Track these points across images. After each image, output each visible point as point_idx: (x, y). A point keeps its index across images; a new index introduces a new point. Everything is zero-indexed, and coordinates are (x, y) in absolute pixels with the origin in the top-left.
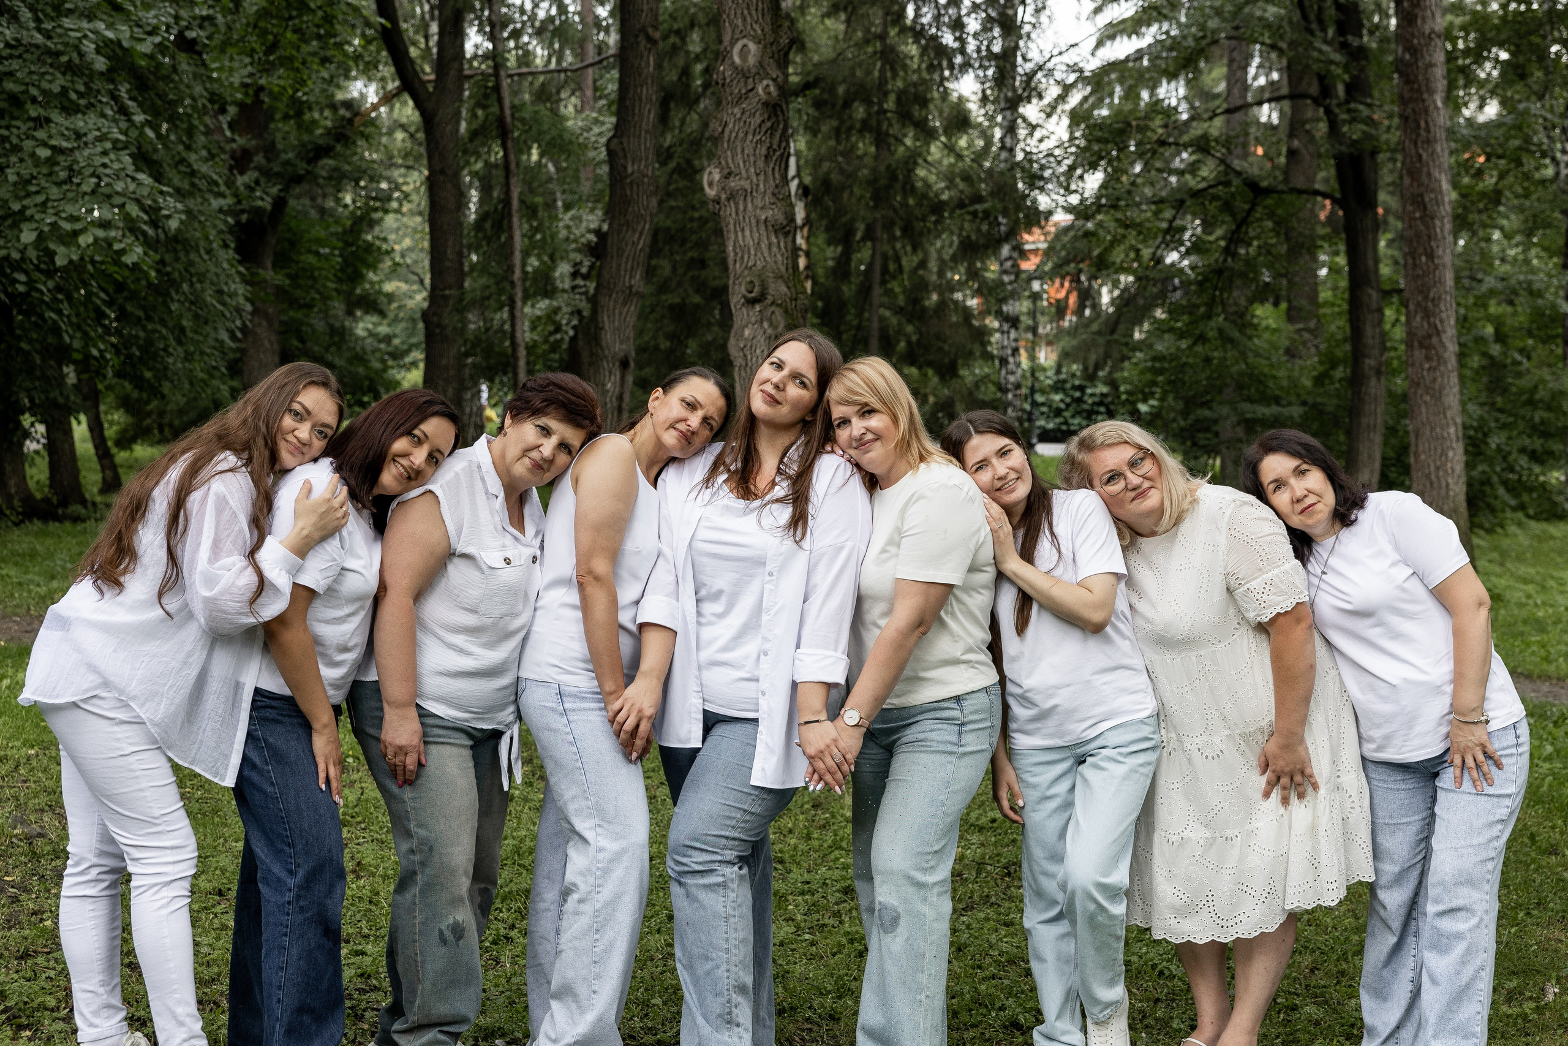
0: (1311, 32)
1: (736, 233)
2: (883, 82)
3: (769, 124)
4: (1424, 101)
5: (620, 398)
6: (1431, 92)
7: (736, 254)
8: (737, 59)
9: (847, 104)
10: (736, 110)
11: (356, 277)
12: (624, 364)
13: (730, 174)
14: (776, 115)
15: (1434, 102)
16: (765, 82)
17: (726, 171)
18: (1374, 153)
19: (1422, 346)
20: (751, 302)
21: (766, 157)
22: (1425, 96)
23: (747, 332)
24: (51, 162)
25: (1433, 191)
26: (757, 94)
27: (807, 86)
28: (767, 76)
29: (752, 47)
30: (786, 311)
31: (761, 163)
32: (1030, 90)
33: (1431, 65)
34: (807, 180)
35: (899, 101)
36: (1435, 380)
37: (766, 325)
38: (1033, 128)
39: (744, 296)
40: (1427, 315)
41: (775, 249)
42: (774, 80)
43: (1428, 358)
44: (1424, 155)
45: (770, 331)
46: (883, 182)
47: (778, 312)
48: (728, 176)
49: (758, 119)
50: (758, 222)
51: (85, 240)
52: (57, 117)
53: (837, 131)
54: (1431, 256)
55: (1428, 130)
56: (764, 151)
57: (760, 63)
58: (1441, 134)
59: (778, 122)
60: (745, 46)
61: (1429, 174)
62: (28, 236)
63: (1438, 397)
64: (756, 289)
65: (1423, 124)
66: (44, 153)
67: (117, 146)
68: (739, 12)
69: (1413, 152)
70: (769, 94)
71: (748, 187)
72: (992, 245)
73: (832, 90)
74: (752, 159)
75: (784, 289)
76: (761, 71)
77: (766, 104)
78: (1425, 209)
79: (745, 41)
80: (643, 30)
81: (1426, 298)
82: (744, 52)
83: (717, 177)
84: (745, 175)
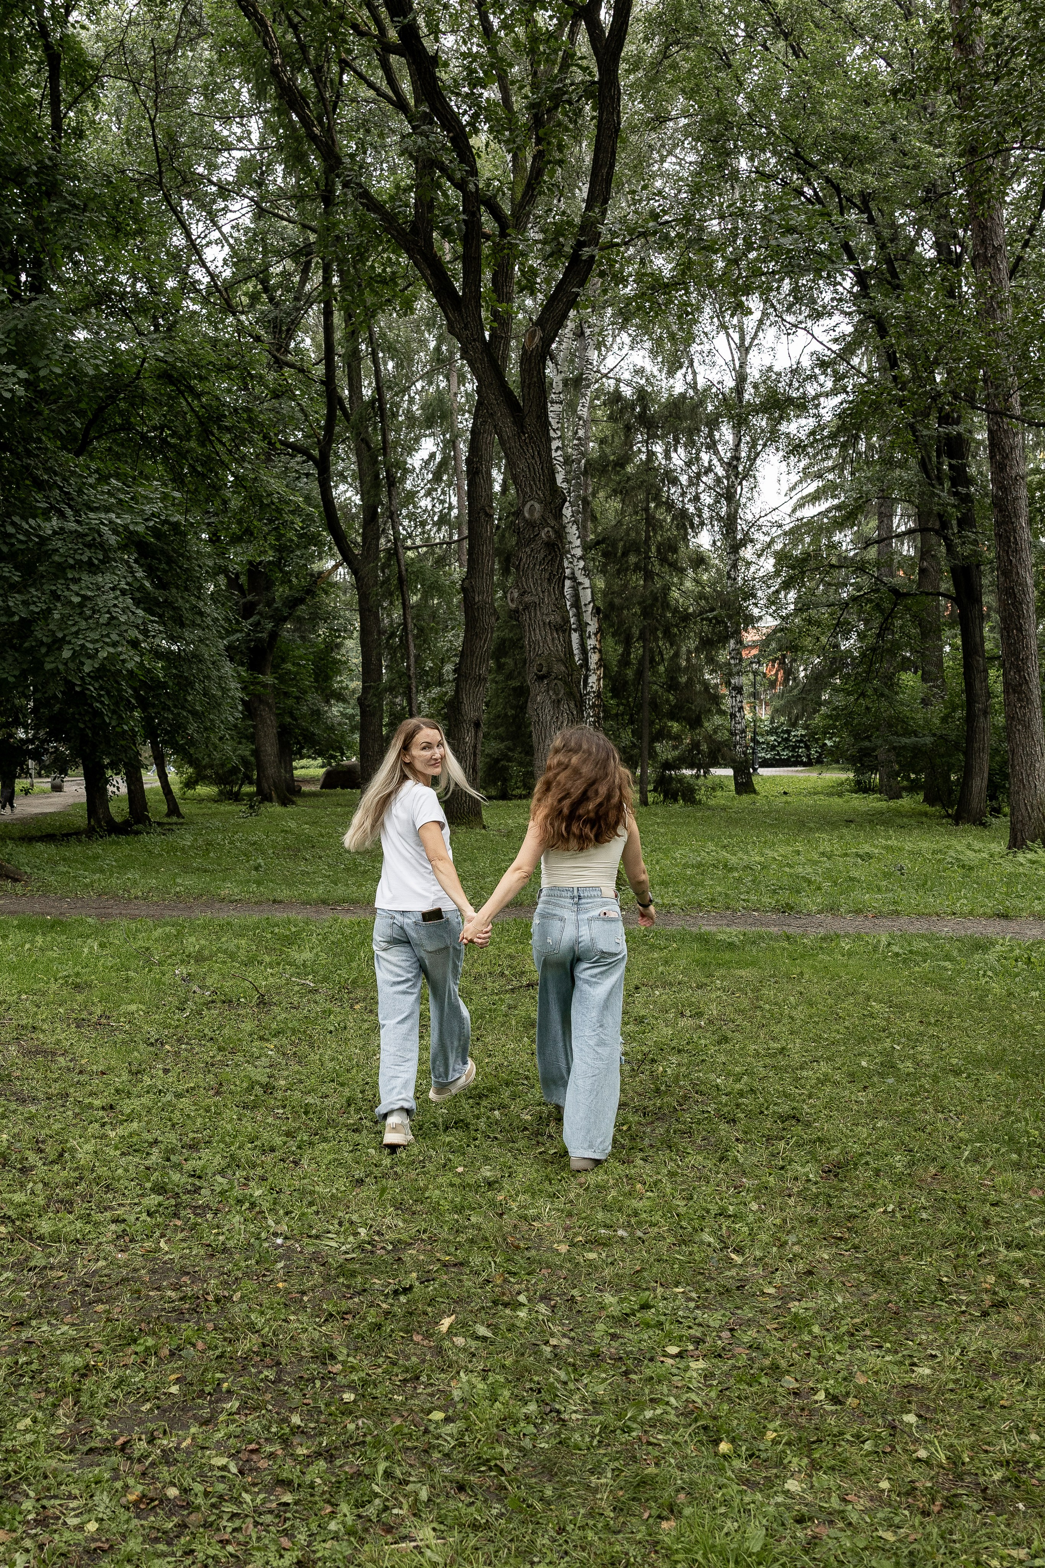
0: (933, 486)
1: (530, 632)
2: (648, 538)
3: (550, 558)
5: (475, 747)
6: (1018, 517)
7: (530, 646)
8: (527, 515)
9: (625, 554)
10: (528, 550)
11: (328, 678)
12: (477, 725)
13: (525, 593)
14: (555, 552)
16: (546, 530)
17: (522, 591)
18: (978, 566)
19: (1014, 692)
20: (541, 678)
21: (549, 580)
23: (539, 699)
24: (81, 605)
26: (541, 538)
27: (598, 543)
28: (548, 525)
29: (537, 506)
30: (565, 683)
31: (545, 585)
32: (747, 540)
33: (1017, 498)
34: (599, 603)
35: (658, 550)
36: (1024, 715)
37: (551, 693)
38: (748, 564)
39: (536, 675)
40: (1019, 670)
41: (556, 642)
42: (552, 528)
43: (1019, 700)
45: (554, 697)
46: (649, 602)
47: (560, 684)
48: (522, 595)
49: (542, 555)
50: (544, 624)
51: (103, 654)
52: (85, 577)
53: (619, 572)
54: (1020, 630)
55: (1016, 543)
56: (547, 577)
57: (543, 517)
58: (1026, 545)
59: (556, 556)
60: (532, 506)
62: (66, 654)
63: (1027, 727)
64: (544, 669)
66: (76, 600)
67: (123, 592)
68: (527, 483)
70: (549, 537)
71: (537, 601)
72: (724, 639)
73: (614, 544)
74: (539, 581)
75: (563, 668)
76: (543, 523)
77: (547, 545)
79: (532, 502)
80: (483, 509)
81: (1017, 659)
82: (532, 510)
83: (516, 595)
84: (534, 593)
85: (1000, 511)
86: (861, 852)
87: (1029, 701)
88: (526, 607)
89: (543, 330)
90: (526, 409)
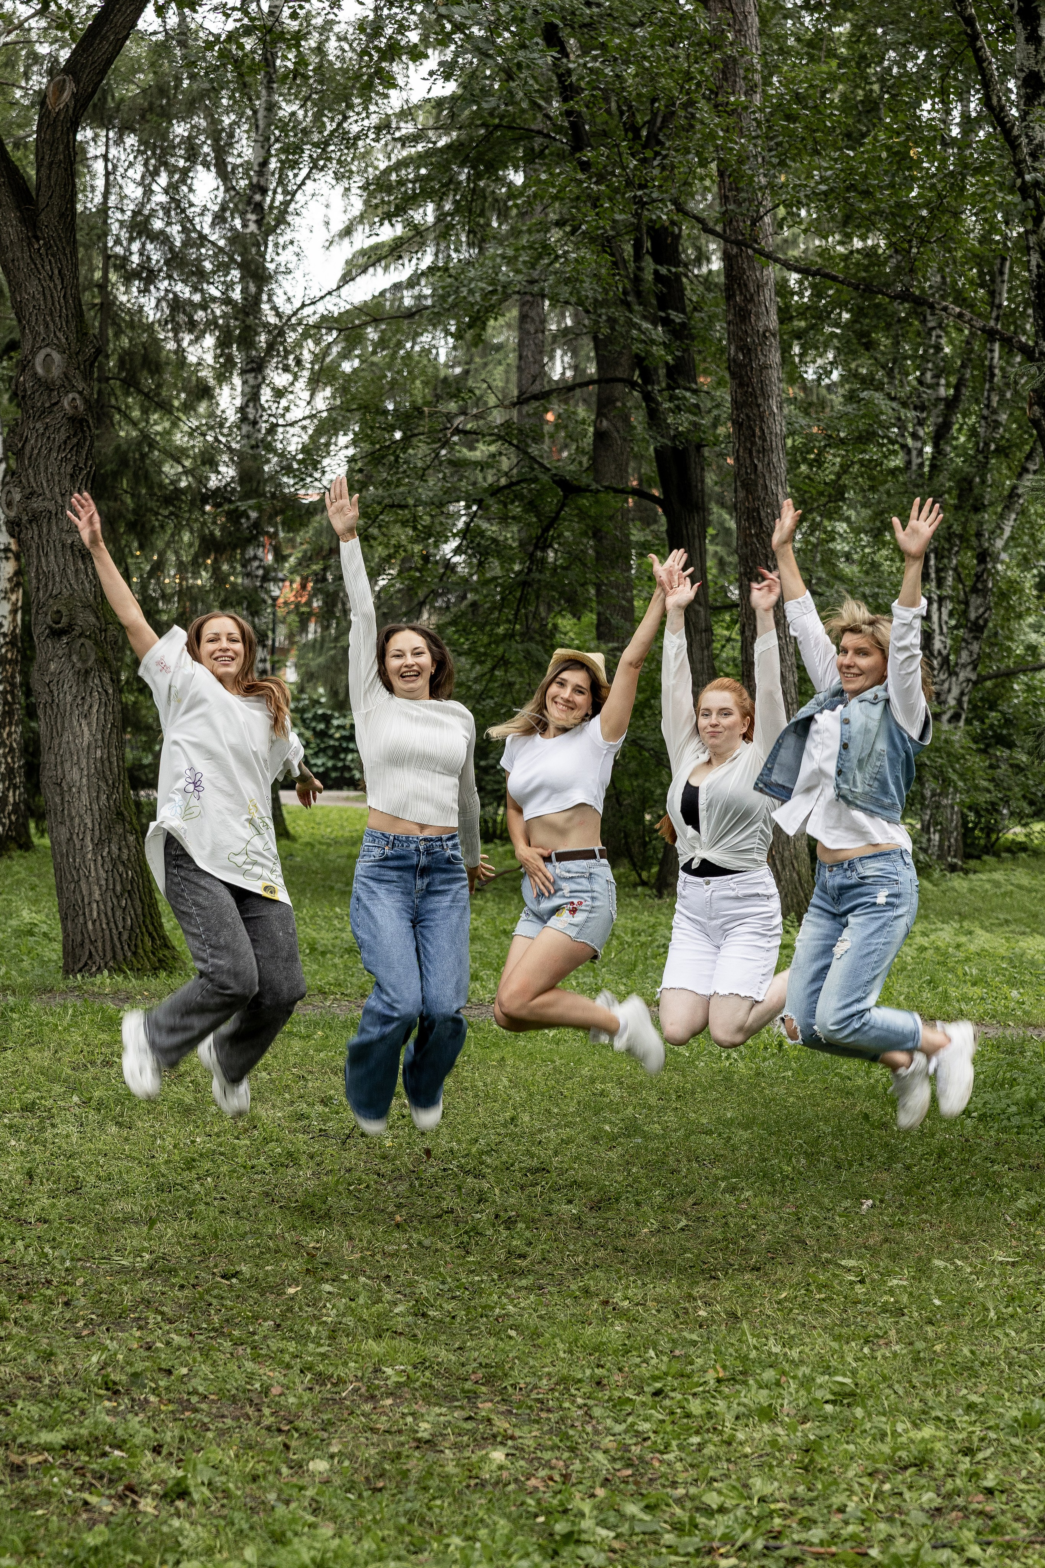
0: (629, 307)
1: (39, 557)
3: (75, 440)
4: (759, 406)
6: (766, 397)
7: (39, 581)
8: (40, 370)
10: (40, 425)
13: (32, 494)
14: (83, 432)
15: (770, 407)
16: (71, 396)
17: (29, 491)
18: (699, 447)
20: (56, 634)
21: (72, 476)
22: (760, 401)
23: (52, 667)
25: (769, 505)
26: (62, 408)
28: (73, 388)
29: (56, 356)
30: (96, 643)
31: (67, 484)
33: (765, 367)
37: (75, 658)
38: (279, 393)
39: (50, 627)
41: (82, 576)
42: (80, 393)
44: (760, 466)
45: (79, 665)
47: (89, 643)
48: (28, 497)
49: (63, 435)
50: (63, 545)
55: (763, 438)
56: (69, 469)
57: (65, 374)
58: (778, 443)
59: (85, 438)
60: (48, 355)
61: (765, 487)
64: (64, 620)
65: (758, 431)
68: (41, 319)
69: (748, 461)
70: (76, 407)
71: (53, 509)
74: (56, 478)
75: (92, 619)
76: (67, 384)
77: (72, 420)
78: (761, 524)
79: (48, 350)
82: (48, 362)
83: (17, 497)
84: (49, 495)
85: (741, 385)
88: (34, 519)
89: (77, 82)
90: (43, 201)
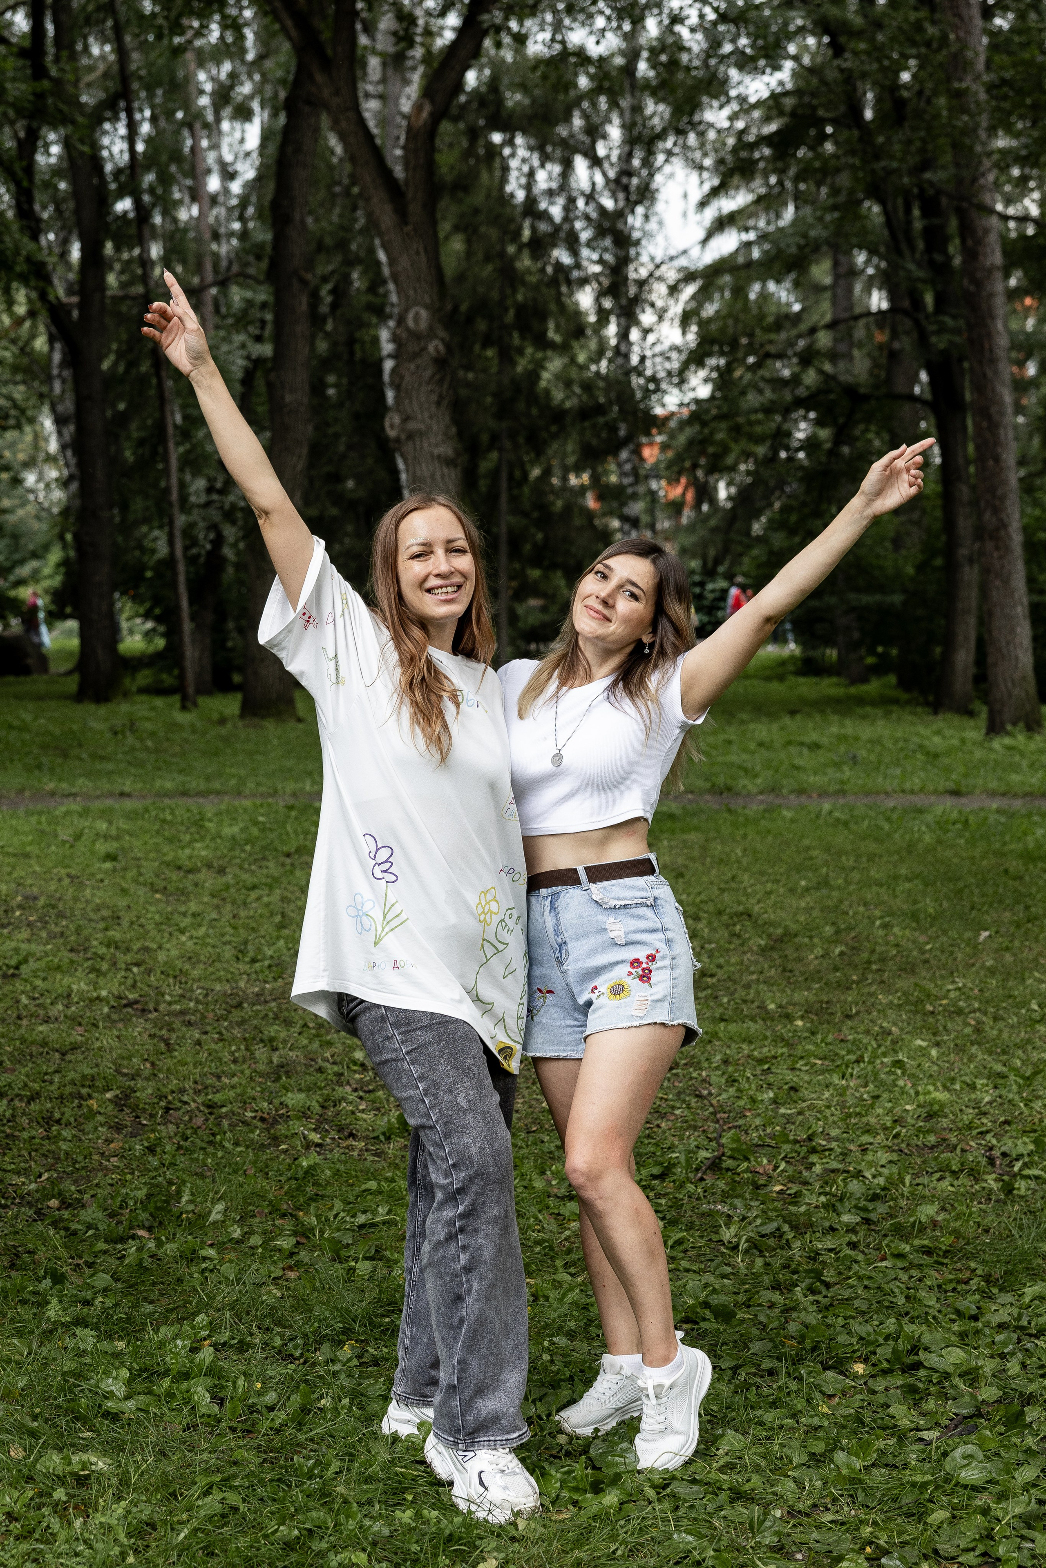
0: (902, 253)
1: (414, 466)
2: (503, 297)
3: (439, 377)
4: (987, 325)
6: (993, 318)
7: (415, 484)
8: (411, 324)
10: (412, 366)
13: (408, 418)
14: (445, 369)
16: (435, 342)
17: (405, 416)
21: (437, 403)
22: (988, 322)
26: (429, 352)
28: (436, 337)
29: (424, 313)
31: (433, 408)
33: (991, 295)
35: (519, 315)
36: (1003, 567)
38: (646, 331)
40: (996, 511)
42: (442, 340)
43: (997, 548)
46: (508, 394)
48: (405, 420)
49: (429, 373)
50: (432, 456)
55: (992, 352)
56: (435, 399)
57: (431, 326)
59: (446, 374)
60: (417, 314)
61: (993, 390)
63: (1006, 581)
65: (987, 346)
68: (411, 285)
70: (439, 351)
71: (424, 429)
74: (426, 405)
76: (431, 334)
77: (436, 361)
79: (417, 308)
81: (995, 496)
82: (417, 318)
83: (397, 421)
84: (419, 417)
86: (807, 740)
87: (1008, 550)
88: (410, 436)
89: (432, 102)
90: (410, 195)
